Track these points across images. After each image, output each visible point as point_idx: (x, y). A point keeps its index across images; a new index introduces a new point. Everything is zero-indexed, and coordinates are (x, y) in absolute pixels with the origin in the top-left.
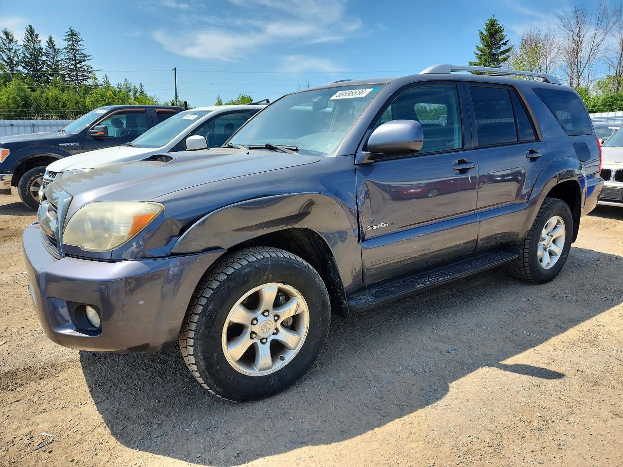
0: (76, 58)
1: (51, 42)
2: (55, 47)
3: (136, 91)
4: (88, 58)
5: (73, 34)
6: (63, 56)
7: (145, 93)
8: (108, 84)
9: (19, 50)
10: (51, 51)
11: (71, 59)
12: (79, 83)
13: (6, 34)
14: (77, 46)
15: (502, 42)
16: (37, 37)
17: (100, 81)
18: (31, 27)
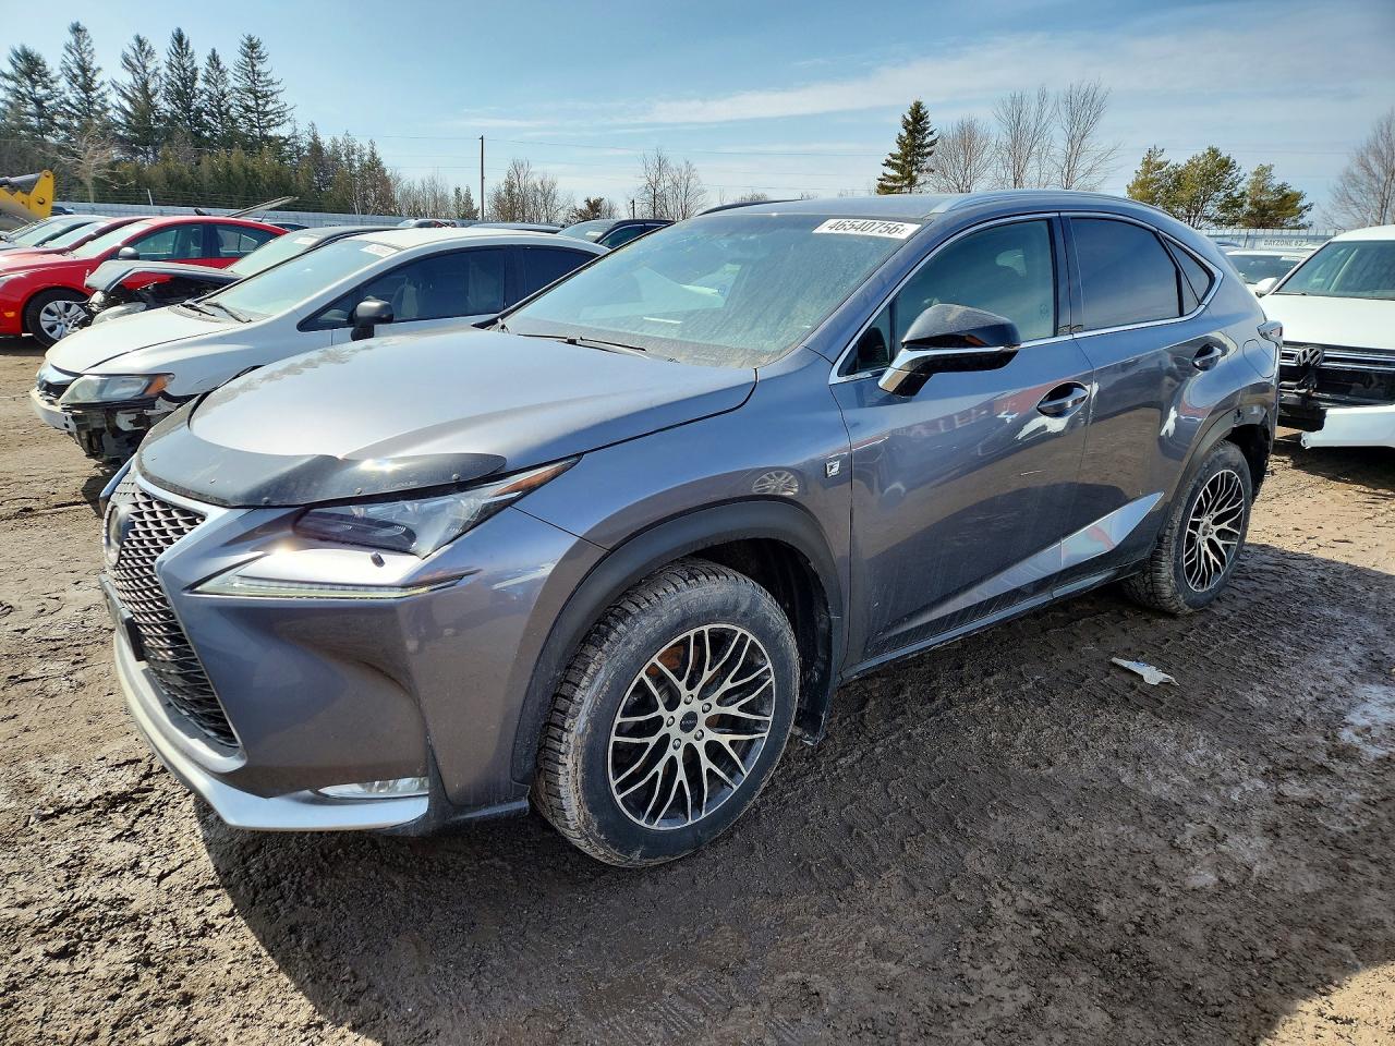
0: (258, 91)
1: (214, 59)
2: (221, 67)
3: (362, 151)
4: (278, 88)
5: (252, 46)
6: (237, 85)
7: (378, 157)
8: (315, 137)
9: (157, 69)
10: (215, 74)
11: (246, 91)
12: (261, 133)
13: (140, 42)
15: (929, 130)
16: (187, 47)
17: (303, 128)
18: (179, 30)
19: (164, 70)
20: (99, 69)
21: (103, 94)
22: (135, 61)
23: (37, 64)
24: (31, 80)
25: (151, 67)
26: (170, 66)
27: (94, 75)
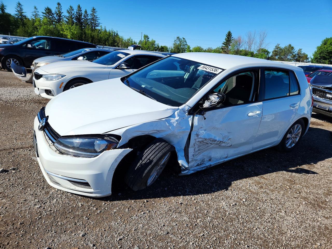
0: (94, 19)
1: (86, 12)
3: (115, 33)
4: (98, 19)
5: (94, 10)
6: (90, 18)
7: (118, 34)
8: (105, 29)
9: (74, 13)
10: (86, 15)
11: (92, 19)
12: (94, 28)
13: (71, 7)
14: (94, 13)
15: (232, 37)
16: (81, 9)
17: (103, 28)
18: (79, 5)
19: (75, 13)
20: (63, 13)
21: (63, 18)
22: (70, 11)
23: (50, 11)
24: (49, 14)
25: (73, 12)
26: (77, 13)
27: (61, 14)
